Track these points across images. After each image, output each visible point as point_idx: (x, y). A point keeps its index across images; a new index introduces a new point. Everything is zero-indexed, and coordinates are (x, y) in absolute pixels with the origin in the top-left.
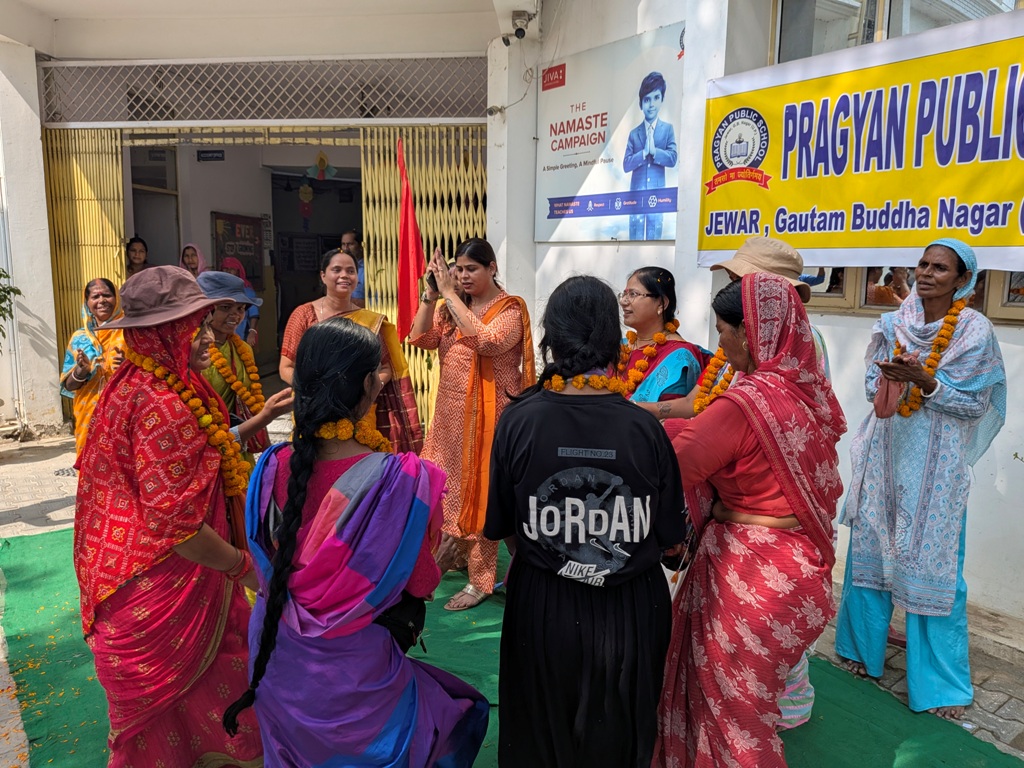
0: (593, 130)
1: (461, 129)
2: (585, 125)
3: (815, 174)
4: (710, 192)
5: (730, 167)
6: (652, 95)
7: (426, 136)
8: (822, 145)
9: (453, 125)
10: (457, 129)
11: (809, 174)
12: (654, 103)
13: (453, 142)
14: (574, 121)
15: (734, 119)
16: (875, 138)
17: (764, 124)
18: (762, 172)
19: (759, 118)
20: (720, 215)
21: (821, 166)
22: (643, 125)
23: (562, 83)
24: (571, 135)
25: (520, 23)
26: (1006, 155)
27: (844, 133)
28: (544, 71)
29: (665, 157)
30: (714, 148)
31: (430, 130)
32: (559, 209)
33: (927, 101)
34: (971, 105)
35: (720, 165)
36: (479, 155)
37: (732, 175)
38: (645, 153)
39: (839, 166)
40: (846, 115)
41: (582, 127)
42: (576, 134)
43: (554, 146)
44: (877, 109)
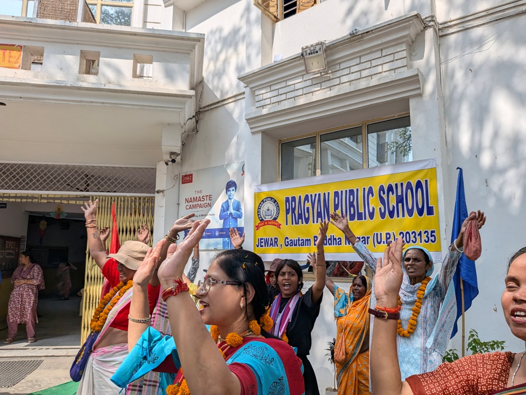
0: (205, 202)
1: (142, 198)
2: (202, 199)
3: (298, 224)
4: (257, 230)
5: (265, 220)
6: (231, 189)
7: (124, 201)
8: (300, 212)
9: (138, 197)
10: (140, 198)
11: (296, 224)
12: (232, 192)
13: (137, 204)
14: (197, 198)
15: (266, 201)
16: (319, 211)
17: (277, 204)
18: (278, 222)
19: (275, 201)
20: (262, 239)
21: (300, 220)
22: (227, 201)
23: (191, 181)
24: (195, 203)
25: (173, 157)
26: (365, 219)
27: (308, 209)
28: (182, 176)
29: (238, 214)
30: (258, 212)
31: (126, 198)
33: (336, 198)
34: (351, 200)
35: (261, 219)
36: (150, 210)
37: (266, 223)
38: (229, 212)
39: (307, 221)
40: (308, 202)
41: (200, 200)
42: (197, 203)
43: (188, 207)
44: (319, 200)
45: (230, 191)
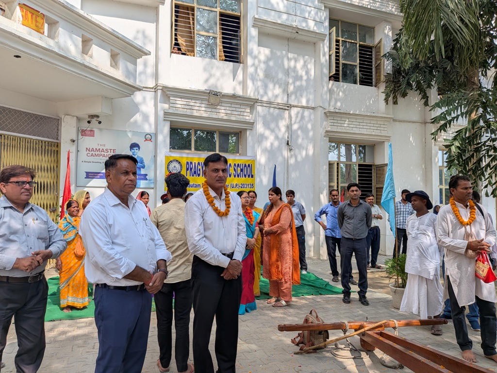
0: (109, 153)
2: (105, 151)
5: (172, 172)
6: (135, 148)
8: (195, 170)
11: (192, 176)
12: (135, 150)
14: (99, 149)
15: (173, 162)
17: (181, 164)
19: (179, 163)
21: (195, 175)
23: (93, 136)
24: (97, 153)
27: (200, 169)
29: (141, 166)
30: (168, 167)
32: (91, 175)
35: (169, 171)
41: (104, 152)
42: (100, 153)
43: (88, 155)
45: (134, 149)
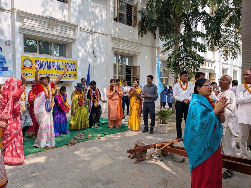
3: (40, 69)
4: (23, 69)
16: (48, 66)
20: (25, 73)
26: (61, 70)
30: (23, 63)
33: (53, 63)
34: (58, 65)
37: (27, 68)
39: (44, 69)
40: (44, 63)
44: (48, 63)
